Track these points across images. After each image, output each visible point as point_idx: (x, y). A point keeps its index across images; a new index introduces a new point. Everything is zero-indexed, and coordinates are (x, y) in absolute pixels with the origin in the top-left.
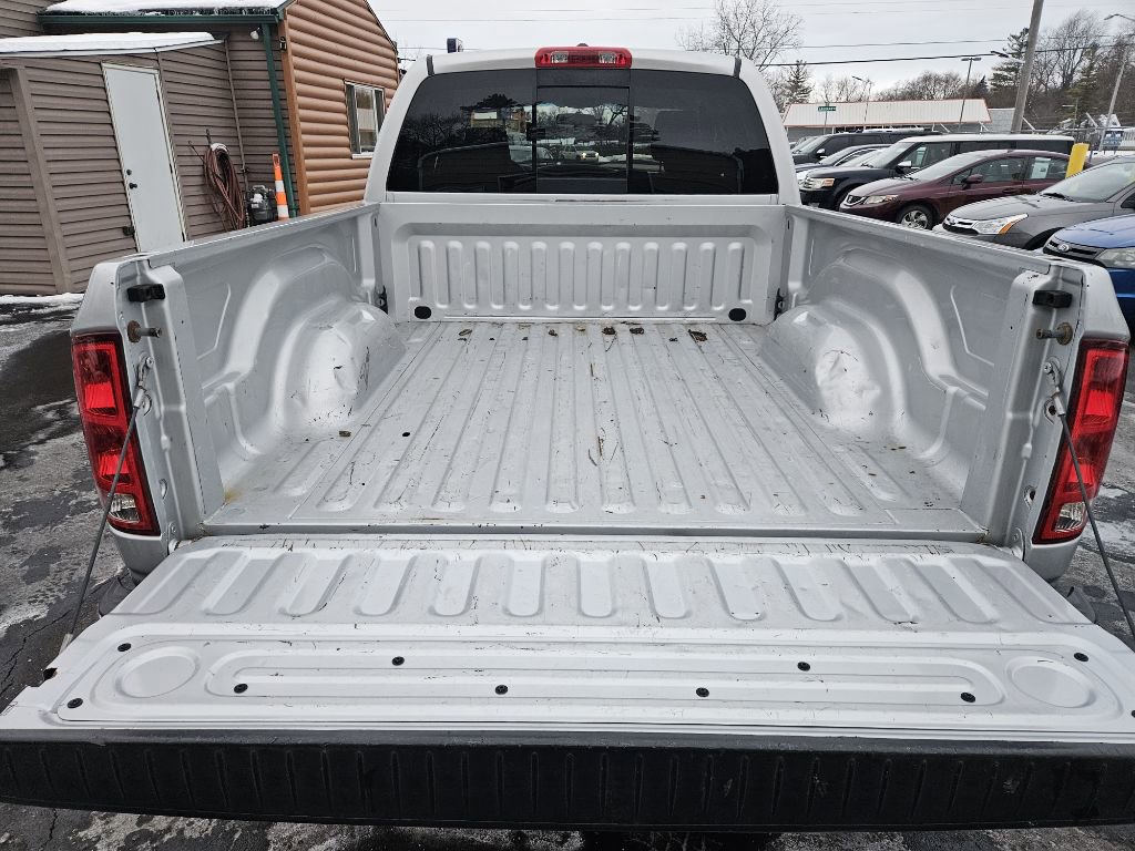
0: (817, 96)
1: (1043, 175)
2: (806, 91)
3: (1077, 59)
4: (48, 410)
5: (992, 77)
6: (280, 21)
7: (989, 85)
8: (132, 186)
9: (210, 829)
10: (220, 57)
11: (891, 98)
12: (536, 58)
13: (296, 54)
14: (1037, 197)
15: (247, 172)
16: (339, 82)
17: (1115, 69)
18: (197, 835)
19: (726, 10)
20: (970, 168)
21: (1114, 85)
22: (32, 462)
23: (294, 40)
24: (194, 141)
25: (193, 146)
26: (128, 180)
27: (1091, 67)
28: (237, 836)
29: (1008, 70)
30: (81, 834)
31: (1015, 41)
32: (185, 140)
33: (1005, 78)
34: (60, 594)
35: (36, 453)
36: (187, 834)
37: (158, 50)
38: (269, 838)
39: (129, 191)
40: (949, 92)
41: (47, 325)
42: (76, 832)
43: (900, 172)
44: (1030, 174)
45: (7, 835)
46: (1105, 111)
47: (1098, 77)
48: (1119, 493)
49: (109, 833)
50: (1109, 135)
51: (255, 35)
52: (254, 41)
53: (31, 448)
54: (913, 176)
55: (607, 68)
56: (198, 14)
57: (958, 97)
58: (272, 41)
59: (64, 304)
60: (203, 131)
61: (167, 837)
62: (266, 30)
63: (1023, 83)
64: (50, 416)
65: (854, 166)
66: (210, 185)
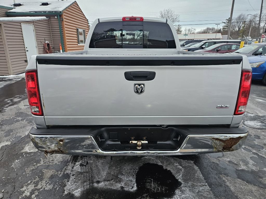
0: (183, 32)
1: (235, 49)
2: (181, 31)
3: (241, 24)
4: (8, 100)
5: (222, 28)
6: (62, 14)
7: (222, 30)
8: (27, 51)
9: (51, 188)
10: (48, 22)
11: (200, 33)
12: (122, 19)
13: (65, 22)
14: (233, 53)
15: (54, 48)
16: (75, 28)
17: (250, 26)
18: (48, 189)
19: (162, 14)
20: (218, 47)
21: (249, 30)
22: (5, 111)
23: (65, 19)
24: (42, 41)
25: (41, 42)
26: (26, 49)
27: (244, 26)
28: (57, 189)
29: (226, 27)
30: (21, 189)
31: (227, 20)
32: (39, 41)
33: (225, 29)
34: (13, 139)
35: (6, 109)
36: (46, 189)
37: (34, 20)
38: (65, 189)
39: (26, 52)
40: (213, 32)
41: (7, 82)
42: (20, 189)
43: (203, 48)
44: (231, 49)
45: (4, 190)
46: (248, 36)
47: (246, 28)
48: (254, 115)
49: (28, 189)
50: (249, 41)
51: (56, 17)
52: (56, 19)
53: (5, 108)
54: (205, 49)
55: (138, 21)
56: (43, 13)
57: (215, 33)
58: (60, 19)
59: (11, 77)
60: (44, 39)
61: (41, 190)
62: (59, 16)
63: (229, 30)
64: (9, 101)
65: (192, 47)
66: (45, 51)
